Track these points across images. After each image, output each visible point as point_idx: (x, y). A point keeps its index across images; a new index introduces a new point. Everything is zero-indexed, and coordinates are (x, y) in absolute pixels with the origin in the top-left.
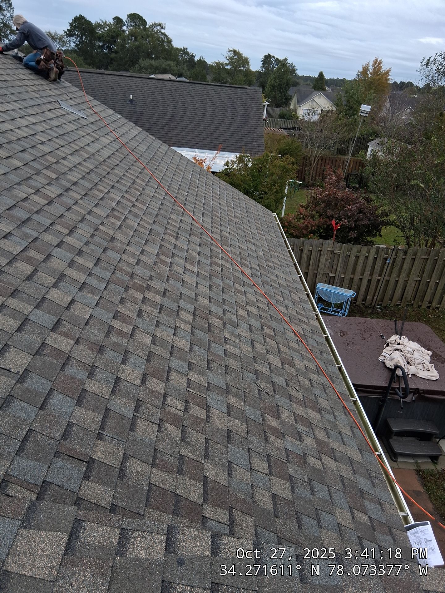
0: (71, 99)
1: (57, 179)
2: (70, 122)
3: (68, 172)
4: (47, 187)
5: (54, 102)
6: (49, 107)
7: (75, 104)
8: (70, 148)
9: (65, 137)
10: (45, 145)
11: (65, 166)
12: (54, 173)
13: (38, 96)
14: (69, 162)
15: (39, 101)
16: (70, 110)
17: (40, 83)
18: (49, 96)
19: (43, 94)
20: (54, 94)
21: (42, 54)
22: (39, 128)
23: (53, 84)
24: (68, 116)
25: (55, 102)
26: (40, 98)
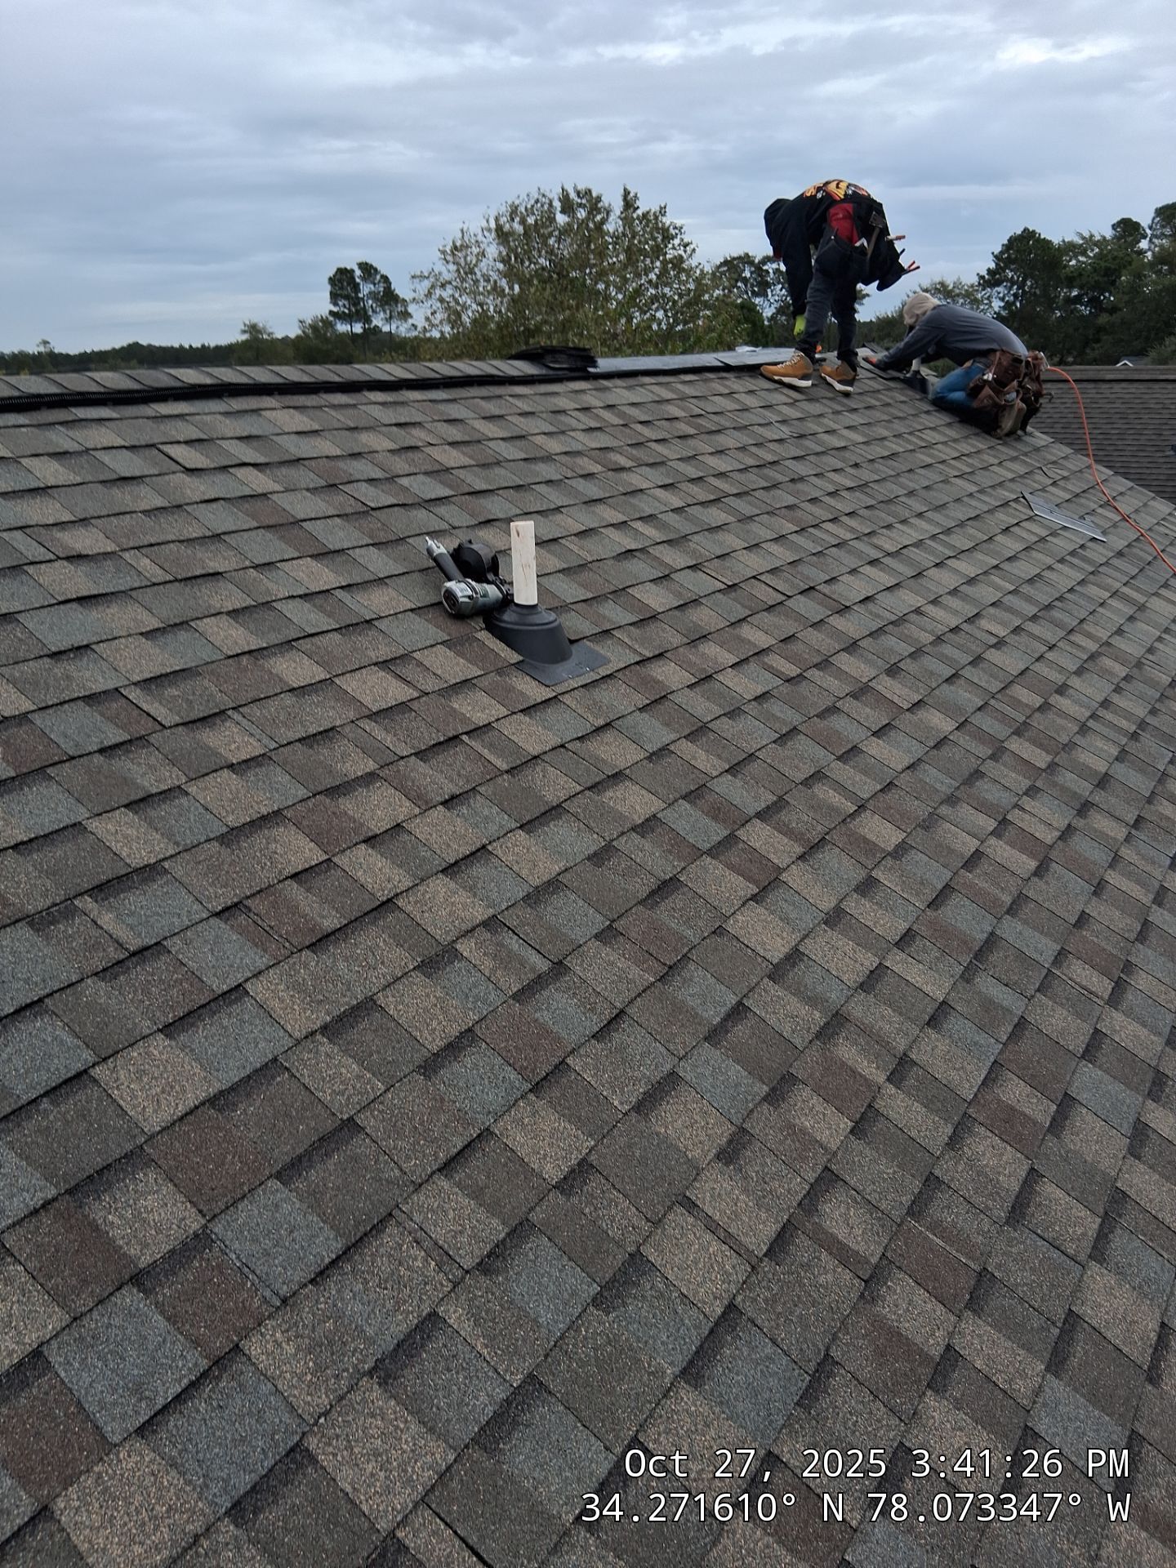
0: (1054, 484)
1: (1052, 767)
2: (1062, 561)
3: (1078, 739)
4: (1027, 802)
5: (1014, 500)
6: (1004, 518)
7: (1068, 497)
8: (1074, 651)
9: (1056, 614)
10: (1005, 649)
11: (1066, 716)
12: (1041, 746)
13: (974, 489)
14: (1076, 702)
15: (980, 507)
16: (1059, 519)
17: (973, 446)
18: (1001, 484)
19: (985, 480)
20: (1010, 476)
21: (988, 367)
22: (985, 593)
23: (1005, 444)
24: (1054, 540)
25: (1016, 500)
26: (978, 495)
